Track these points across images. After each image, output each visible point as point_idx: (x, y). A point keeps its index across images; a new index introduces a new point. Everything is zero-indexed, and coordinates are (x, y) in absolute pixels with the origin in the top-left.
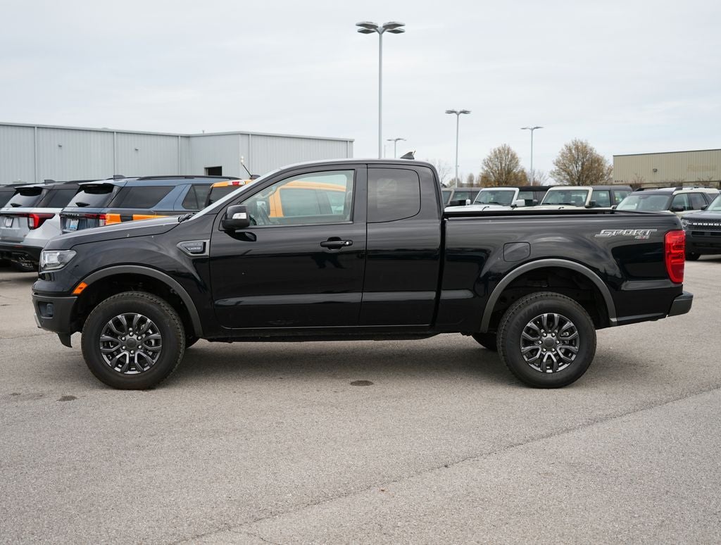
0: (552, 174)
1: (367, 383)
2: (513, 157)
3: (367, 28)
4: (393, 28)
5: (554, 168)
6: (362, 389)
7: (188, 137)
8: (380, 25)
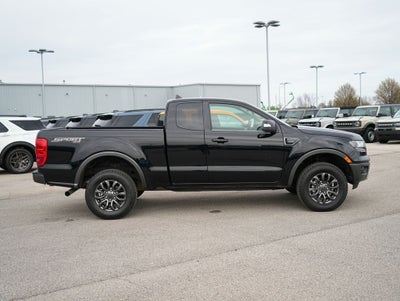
0: (374, 98)
1: (218, 211)
2: (352, 90)
3: (260, 25)
4: (274, 24)
5: (375, 95)
6: (214, 214)
7: (172, 87)
8: (266, 23)
